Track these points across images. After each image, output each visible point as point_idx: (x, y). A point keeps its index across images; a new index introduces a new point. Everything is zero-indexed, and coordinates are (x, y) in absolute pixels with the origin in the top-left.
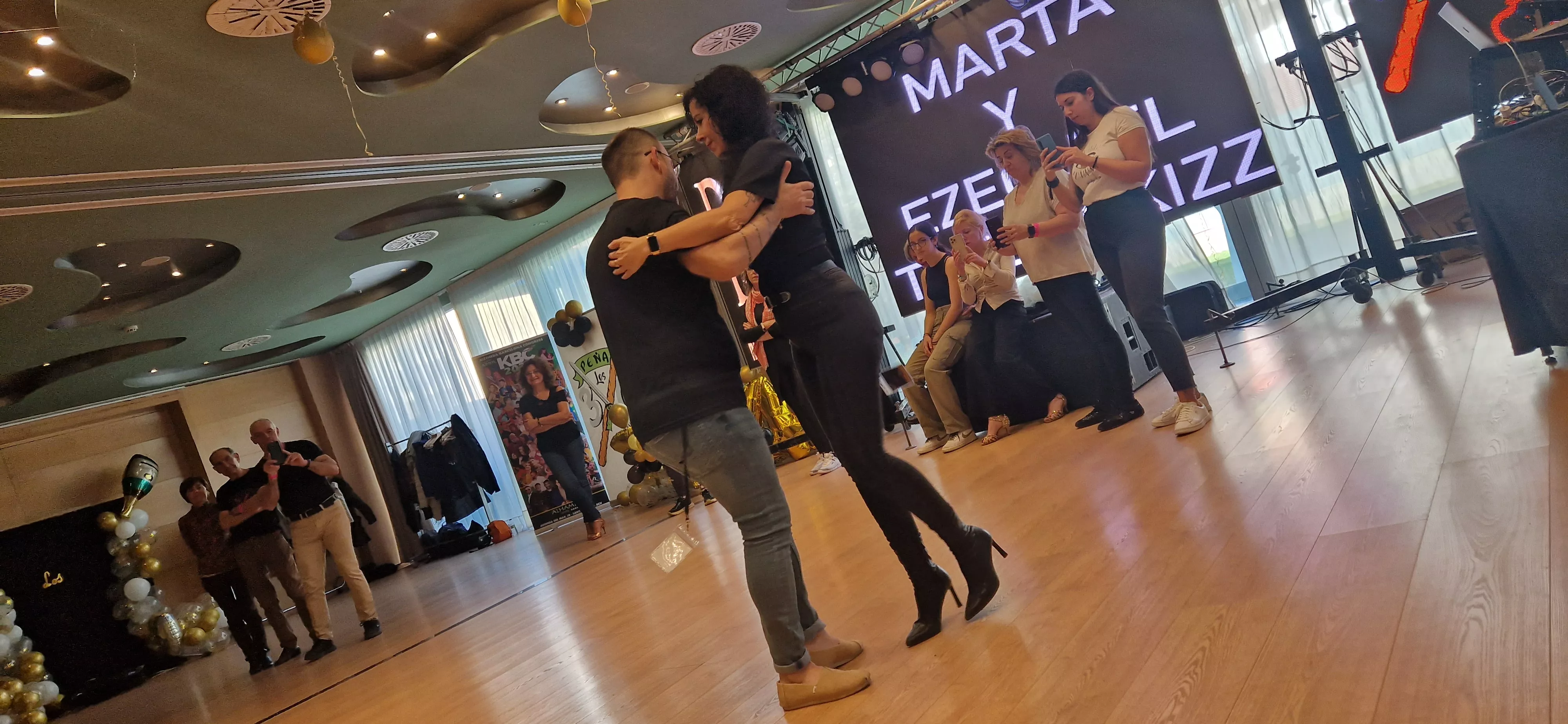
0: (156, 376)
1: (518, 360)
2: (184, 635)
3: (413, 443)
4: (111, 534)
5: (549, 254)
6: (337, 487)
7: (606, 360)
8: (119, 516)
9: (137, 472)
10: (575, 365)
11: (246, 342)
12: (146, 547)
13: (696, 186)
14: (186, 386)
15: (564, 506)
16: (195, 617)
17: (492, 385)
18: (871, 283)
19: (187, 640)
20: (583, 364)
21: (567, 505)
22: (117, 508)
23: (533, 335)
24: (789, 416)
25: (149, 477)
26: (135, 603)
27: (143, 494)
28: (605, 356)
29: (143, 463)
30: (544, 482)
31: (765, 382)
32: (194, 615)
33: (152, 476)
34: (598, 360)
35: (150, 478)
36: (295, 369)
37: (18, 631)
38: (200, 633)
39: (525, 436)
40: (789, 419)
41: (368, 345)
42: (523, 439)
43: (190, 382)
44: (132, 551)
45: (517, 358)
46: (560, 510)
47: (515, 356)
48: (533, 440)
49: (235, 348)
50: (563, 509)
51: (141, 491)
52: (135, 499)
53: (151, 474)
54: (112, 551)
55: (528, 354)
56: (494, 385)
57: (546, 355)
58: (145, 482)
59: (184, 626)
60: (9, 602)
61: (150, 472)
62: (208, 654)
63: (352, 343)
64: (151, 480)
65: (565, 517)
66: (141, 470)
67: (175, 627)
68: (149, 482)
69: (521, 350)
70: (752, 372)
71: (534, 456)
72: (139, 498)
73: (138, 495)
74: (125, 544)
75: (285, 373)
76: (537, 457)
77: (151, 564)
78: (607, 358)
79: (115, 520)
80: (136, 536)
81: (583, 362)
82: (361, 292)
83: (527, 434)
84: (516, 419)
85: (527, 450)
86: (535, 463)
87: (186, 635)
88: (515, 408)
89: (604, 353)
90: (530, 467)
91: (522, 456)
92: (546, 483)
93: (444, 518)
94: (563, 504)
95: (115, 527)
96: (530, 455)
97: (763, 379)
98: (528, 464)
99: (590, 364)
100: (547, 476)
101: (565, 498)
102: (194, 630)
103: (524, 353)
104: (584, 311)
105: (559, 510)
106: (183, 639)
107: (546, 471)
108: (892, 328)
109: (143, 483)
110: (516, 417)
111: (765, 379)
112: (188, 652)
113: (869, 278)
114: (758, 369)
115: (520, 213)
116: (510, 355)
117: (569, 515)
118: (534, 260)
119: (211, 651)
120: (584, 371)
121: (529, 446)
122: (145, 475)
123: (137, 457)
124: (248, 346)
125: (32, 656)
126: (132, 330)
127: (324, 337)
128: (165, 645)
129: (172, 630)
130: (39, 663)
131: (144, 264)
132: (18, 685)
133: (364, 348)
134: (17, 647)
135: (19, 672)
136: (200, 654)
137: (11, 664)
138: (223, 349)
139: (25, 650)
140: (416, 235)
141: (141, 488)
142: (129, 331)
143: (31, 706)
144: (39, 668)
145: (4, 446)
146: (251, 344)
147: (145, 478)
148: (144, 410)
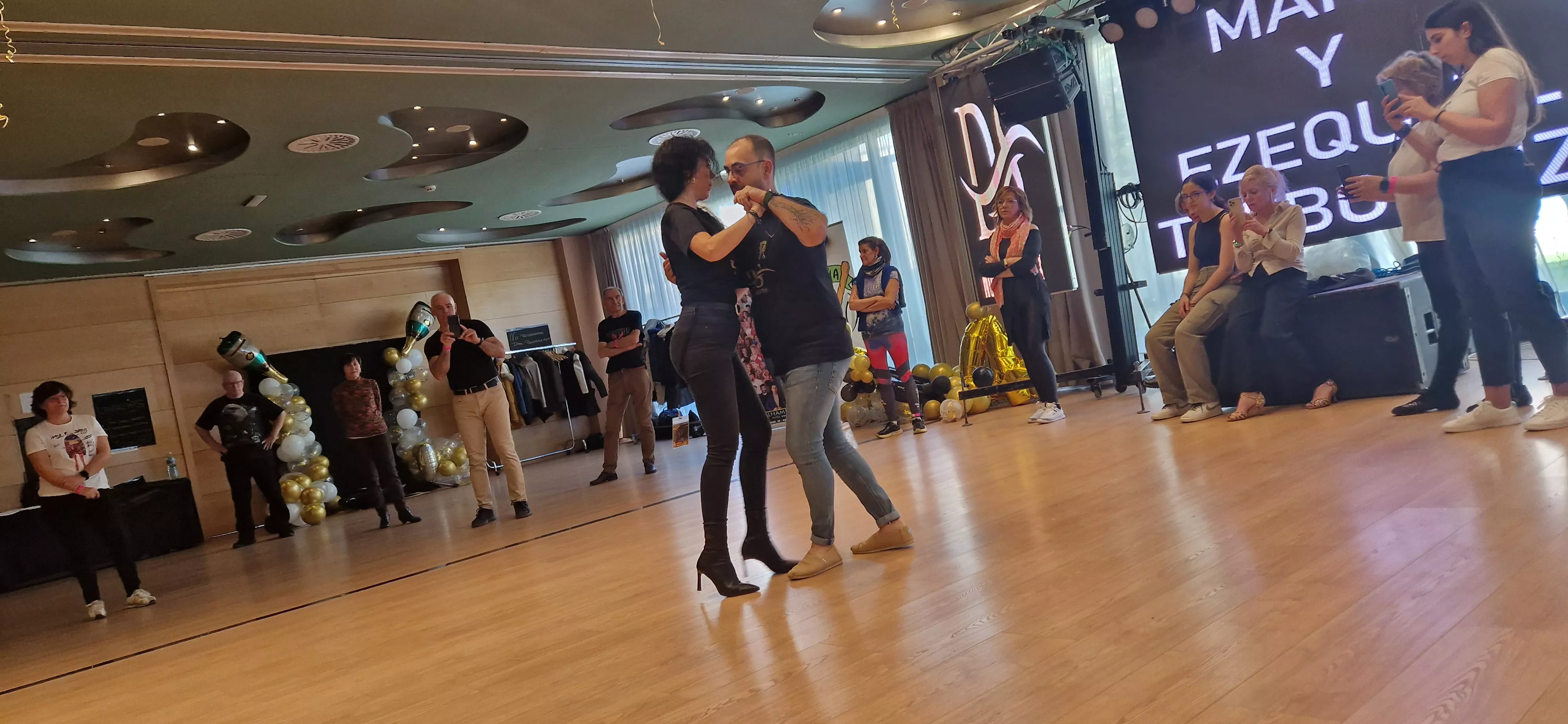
0: (443, 235)
2: (439, 465)
3: (648, 329)
4: (391, 367)
6: (578, 359)
7: (836, 276)
8: (400, 353)
9: (419, 317)
11: (520, 214)
12: (419, 384)
13: (957, 110)
14: (466, 247)
15: (775, 412)
16: (450, 451)
18: (1128, 233)
19: (441, 470)
21: (779, 411)
22: (400, 344)
24: (1014, 360)
25: (427, 323)
26: (404, 430)
28: (836, 273)
29: (424, 309)
30: (761, 386)
31: (994, 321)
32: (449, 449)
33: (430, 323)
35: (428, 324)
36: (556, 244)
37: (312, 436)
38: (452, 466)
39: (749, 339)
40: (1013, 363)
41: (621, 233)
42: (747, 342)
43: (470, 245)
44: (407, 385)
46: (772, 414)
48: (756, 344)
49: (510, 219)
50: (774, 413)
51: (420, 334)
52: (414, 340)
54: (391, 382)
58: (424, 327)
59: (440, 457)
60: (309, 410)
61: (429, 319)
62: (456, 486)
63: (608, 228)
64: (429, 326)
65: (775, 422)
66: (422, 315)
67: (433, 458)
68: (427, 327)
70: (982, 309)
71: (755, 359)
72: (418, 340)
73: (417, 337)
74: (402, 377)
75: (548, 249)
76: (757, 361)
77: (421, 399)
78: (837, 275)
79: (396, 356)
80: (411, 373)
82: (623, 181)
83: (752, 337)
84: (743, 321)
85: (749, 353)
86: (755, 366)
87: (441, 465)
88: (745, 311)
89: (836, 270)
90: (750, 369)
91: (745, 357)
92: (763, 387)
93: (666, 403)
94: (775, 409)
95: (396, 362)
96: (751, 358)
97: (993, 318)
98: (748, 366)
100: (765, 381)
101: (778, 404)
102: (447, 462)
105: (770, 415)
106: (438, 469)
107: (764, 376)
108: (1144, 284)
109: (422, 328)
110: (744, 320)
111: (995, 318)
112: (440, 480)
113: (1127, 227)
114: (989, 308)
115: (778, 121)
117: (780, 421)
119: (458, 483)
121: (752, 349)
122: (424, 321)
123: (420, 303)
124: (521, 218)
125: (320, 459)
126: (431, 189)
127: (585, 219)
128: (424, 471)
129: (430, 459)
130: (324, 466)
131: (449, 130)
132: (307, 482)
133: (618, 236)
134: (309, 449)
135: (309, 471)
136: (450, 485)
137: (304, 463)
138: (500, 218)
139: (315, 453)
140: (679, 132)
141: (420, 332)
142: (428, 190)
143: (315, 501)
144: (324, 471)
145: (317, 277)
146: (524, 217)
147: (424, 324)
148: (430, 263)
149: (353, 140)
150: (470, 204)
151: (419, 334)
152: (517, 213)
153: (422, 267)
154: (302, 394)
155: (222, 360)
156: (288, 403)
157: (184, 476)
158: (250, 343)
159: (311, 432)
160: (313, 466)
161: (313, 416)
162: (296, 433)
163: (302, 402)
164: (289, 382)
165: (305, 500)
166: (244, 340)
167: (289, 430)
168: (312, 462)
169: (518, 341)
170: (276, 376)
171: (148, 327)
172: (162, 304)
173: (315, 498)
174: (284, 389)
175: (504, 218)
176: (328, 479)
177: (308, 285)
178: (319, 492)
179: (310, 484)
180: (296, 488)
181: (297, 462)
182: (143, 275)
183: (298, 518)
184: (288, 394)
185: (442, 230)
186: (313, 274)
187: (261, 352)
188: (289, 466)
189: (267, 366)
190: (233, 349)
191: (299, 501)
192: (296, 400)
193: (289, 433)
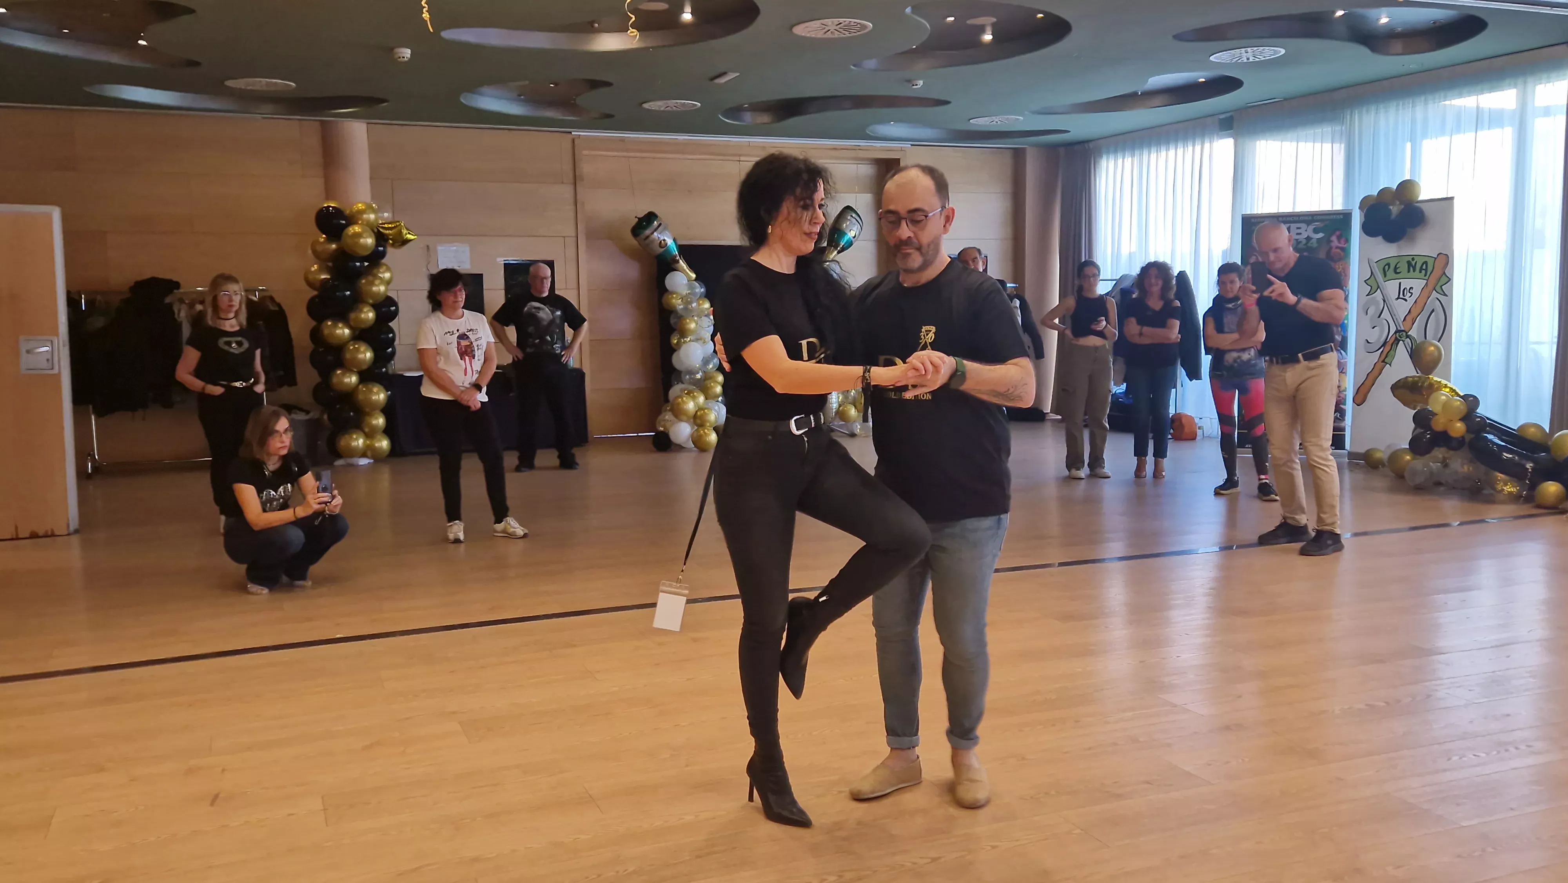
0: (892, 128)
1: (1300, 234)
2: (840, 407)
5: (1398, 105)
6: (1018, 306)
7: (1423, 272)
9: (845, 225)
10: (1375, 264)
11: (996, 119)
14: (912, 145)
17: (1255, 255)
19: (841, 414)
20: (1387, 267)
23: (1326, 207)
25: (852, 234)
27: (843, 249)
28: (1424, 267)
29: (852, 216)
33: (856, 234)
34: (1411, 269)
35: (854, 236)
36: (1018, 155)
37: (710, 347)
38: (853, 412)
43: (917, 143)
45: (1299, 231)
47: (1298, 228)
49: (982, 123)
51: (843, 246)
52: (836, 252)
53: (856, 230)
55: (1316, 231)
56: (1257, 257)
57: (1339, 238)
58: (848, 237)
59: (840, 398)
61: (855, 229)
62: (853, 435)
63: (1091, 145)
64: (854, 237)
66: (848, 223)
68: (852, 238)
69: (1308, 223)
72: (839, 252)
73: (839, 249)
78: (1426, 270)
81: (1388, 264)
82: (1140, 93)
89: (1426, 263)
99: (1398, 271)
102: (850, 406)
103: (1311, 227)
104: (1421, 198)
106: (838, 412)
109: (846, 238)
115: (1398, 46)
116: (1292, 225)
118: (1373, 108)
119: (856, 432)
120: (1385, 277)
122: (850, 230)
123: (848, 208)
124: (996, 123)
125: (715, 374)
126: (917, 85)
127: (1069, 132)
130: (719, 383)
131: (969, 22)
132: (701, 399)
133: (1101, 156)
134: (706, 362)
135: (703, 386)
137: (698, 376)
138: (971, 121)
139: (711, 366)
140: (1258, 49)
141: (842, 244)
142: (913, 85)
143: (708, 424)
144: (719, 389)
145: (742, 158)
146: (999, 122)
147: (849, 234)
148: (867, 159)
149: (864, 27)
150: (947, 103)
151: (841, 246)
152: (994, 118)
153: (858, 162)
155: (633, 241)
156: (694, 305)
157: (577, 366)
158: (665, 228)
159: (711, 341)
160: (708, 382)
162: (697, 340)
163: (707, 305)
164: (696, 280)
165: (698, 421)
166: (660, 225)
167: (690, 336)
168: (707, 377)
170: (685, 270)
171: (567, 192)
172: (587, 168)
173: (709, 421)
174: (691, 287)
175: (977, 121)
177: (732, 167)
178: (714, 415)
179: (705, 403)
180: (690, 406)
181: (692, 372)
182: (571, 133)
183: (688, 440)
184: (694, 294)
185: (892, 123)
186: (740, 155)
187: (674, 240)
188: (683, 375)
189: (678, 258)
190: (648, 232)
191: (692, 420)
192: (701, 302)
193: (689, 339)
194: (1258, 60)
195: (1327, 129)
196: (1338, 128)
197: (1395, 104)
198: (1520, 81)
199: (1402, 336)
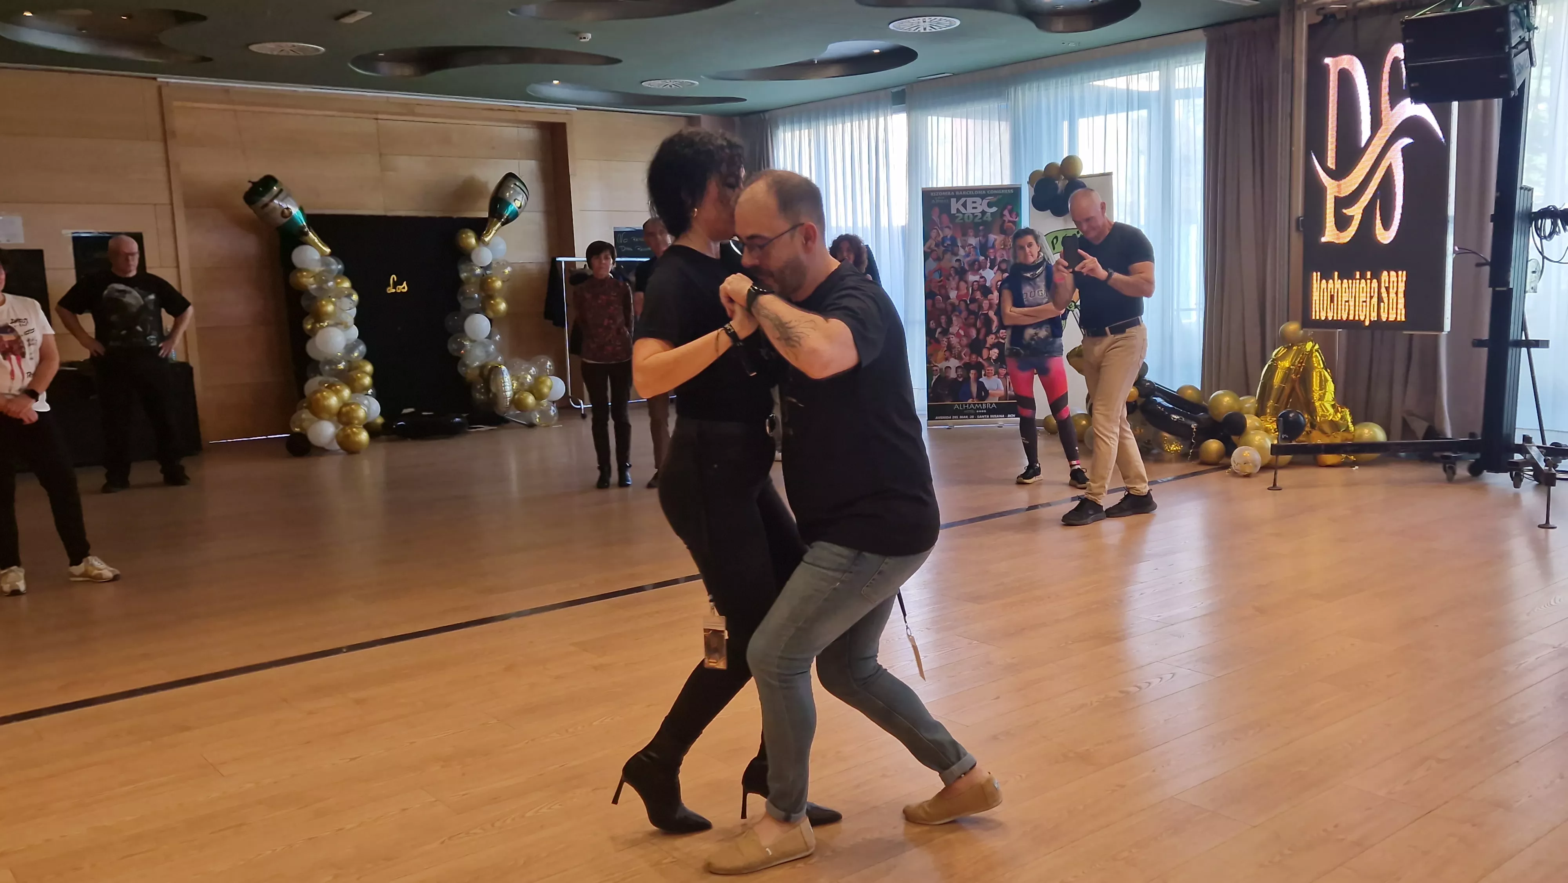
0: (556, 88)
1: (976, 208)
2: (514, 396)
4: (465, 256)
5: (1057, 84)
8: (479, 237)
9: (508, 194)
10: (1045, 237)
11: (670, 82)
12: (498, 284)
13: (1327, 60)
14: (577, 108)
15: (970, 404)
16: (530, 380)
17: (936, 229)
18: (1534, 272)
19: (517, 403)
20: (1055, 241)
21: (974, 404)
22: (480, 227)
23: (996, 182)
24: (1333, 406)
25: (517, 204)
26: (473, 341)
27: (508, 221)
29: (516, 184)
30: (956, 368)
31: (1316, 351)
32: (529, 377)
33: (521, 204)
35: (519, 206)
37: (354, 332)
38: (530, 399)
39: (953, 305)
40: (1331, 411)
41: (784, 124)
42: (949, 308)
43: (583, 105)
44: (484, 283)
45: (974, 205)
46: (964, 406)
47: (973, 202)
48: (960, 313)
49: (656, 86)
50: (968, 406)
51: (507, 217)
52: (499, 224)
53: (521, 199)
54: (463, 275)
55: (990, 205)
56: (937, 230)
57: (1010, 213)
58: (513, 208)
59: (515, 385)
60: (355, 297)
61: (520, 198)
62: (531, 425)
63: (767, 115)
64: (519, 208)
65: (967, 417)
66: (512, 192)
67: (508, 385)
68: (517, 209)
69: (983, 197)
70: (1302, 332)
71: (955, 332)
72: (503, 224)
73: (503, 220)
74: (478, 271)
76: (958, 335)
77: (498, 304)
79: (473, 241)
80: (489, 267)
81: (1056, 237)
82: (816, 62)
83: (957, 302)
84: (949, 280)
85: (950, 323)
86: (954, 340)
87: (516, 396)
88: (953, 267)
90: (946, 343)
91: (942, 327)
92: (959, 370)
94: (970, 401)
95: (473, 249)
96: (951, 330)
97: (1314, 346)
98: (946, 340)
100: (963, 362)
101: (975, 394)
102: (526, 394)
103: (985, 202)
104: (1084, 173)
105: (962, 407)
106: (513, 401)
107: (964, 356)
108: (1544, 344)
109: (510, 209)
110: (951, 278)
111: (1317, 347)
112: (512, 414)
113: (1534, 264)
114: (1310, 332)
115: (1060, 24)
116: (968, 199)
117: (973, 417)
118: (1035, 85)
119: (535, 422)
120: (1054, 249)
121: (954, 318)
122: (515, 200)
123: (511, 176)
124: (669, 88)
125: (361, 363)
126: (585, 38)
127: (746, 100)
128: (493, 399)
129: (504, 386)
130: (367, 374)
132: (346, 393)
133: (778, 127)
134: (350, 349)
135: (348, 378)
136: (525, 423)
137: (341, 366)
138: (643, 84)
139: (356, 354)
140: (935, 19)
141: (507, 214)
142: (581, 38)
143: (356, 422)
144: (367, 381)
145: (380, 116)
146: (673, 86)
147: (514, 204)
148: (527, 122)
150: (618, 61)
151: (505, 217)
152: (668, 81)
153: (519, 125)
154: (347, 273)
155: (248, 210)
156: (331, 284)
157: (182, 359)
158: (289, 195)
159: (354, 326)
160: (352, 373)
161: (359, 307)
162: (337, 325)
163: (347, 284)
164: (331, 255)
165: (344, 419)
166: (281, 191)
167: (327, 319)
168: (352, 367)
169: (626, 245)
170: (316, 243)
171: (155, 150)
172: (180, 122)
173: (358, 418)
174: (325, 264)
175: (650, 84)
176: (370, 392)
177: (367, 126)
178: (363, 411)
179: (350, 398)
180: (333, 401)
181: (333, 362)
182: (155, 78)
183: (332, 441)
184: (330, 271)
185: (556, 82)
186: (377, 113)
187: (301, 209)
188: (320, 366)
189: (307, 229)
190: (266, 199)
191: (335, 418)
192: (339, 281)
193: (326, 324)
194: (935, 30)
195: (993, 105)
196: (1004, 104)
197: (1054, 81)
198: (1163, 63)
199: (1071, 306)
